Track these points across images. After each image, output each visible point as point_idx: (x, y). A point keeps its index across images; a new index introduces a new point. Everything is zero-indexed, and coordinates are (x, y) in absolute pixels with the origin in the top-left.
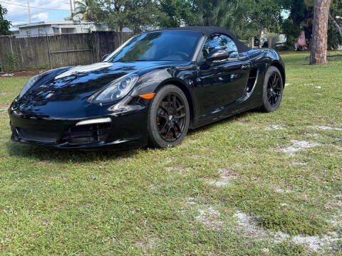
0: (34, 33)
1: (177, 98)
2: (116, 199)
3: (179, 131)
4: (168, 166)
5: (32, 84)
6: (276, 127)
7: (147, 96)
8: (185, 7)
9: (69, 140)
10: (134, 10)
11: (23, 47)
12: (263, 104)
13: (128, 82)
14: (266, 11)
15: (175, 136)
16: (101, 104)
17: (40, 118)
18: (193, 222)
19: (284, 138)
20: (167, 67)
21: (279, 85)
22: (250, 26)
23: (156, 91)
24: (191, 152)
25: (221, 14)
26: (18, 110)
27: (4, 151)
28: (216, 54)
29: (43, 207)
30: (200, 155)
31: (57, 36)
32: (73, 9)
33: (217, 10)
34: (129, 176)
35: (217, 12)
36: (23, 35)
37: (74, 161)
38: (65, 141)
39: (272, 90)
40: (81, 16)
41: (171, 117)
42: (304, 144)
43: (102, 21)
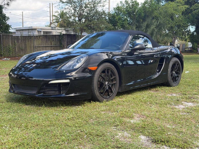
0: (25, 34)
1: (111, 71)
2: (69, 125)
3: (112, 92)
4: (102, 111)
5: (24, 60)
6: (174, 95)
7: (93, 68)
8: (124, 21)
9: (44, 92)
10: (90, 21)
11: (18, 42)
12: (168, 81)
13: (81, 59)
14: (179, 26)
15: (109, 95)
16: (64, 71)
17: (27, 79)
18: (113, 138)
19: (178, 100)
20: (106, 52)
21: (179, 69)
22: (167, 35)
23: (99, 66)
24: (118, 105)
25: (148, 26)
26: (14, 74)
27: (3, 99)
28: (137, 47)
29: (26, 127)
30: (124, 106)
31: (40, 36)
32: (51, 19)
33: (145, 24)
34: (78, 114)
35: (145, 25)
36: (18, 34)
37: (46, 106)
38: (41, 93)
39: (174, 72)
40: (56, 24)
41: (107, 83)
42: (190, 104)
43: (70, 27)
